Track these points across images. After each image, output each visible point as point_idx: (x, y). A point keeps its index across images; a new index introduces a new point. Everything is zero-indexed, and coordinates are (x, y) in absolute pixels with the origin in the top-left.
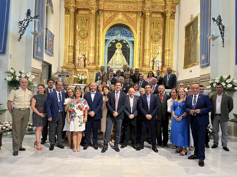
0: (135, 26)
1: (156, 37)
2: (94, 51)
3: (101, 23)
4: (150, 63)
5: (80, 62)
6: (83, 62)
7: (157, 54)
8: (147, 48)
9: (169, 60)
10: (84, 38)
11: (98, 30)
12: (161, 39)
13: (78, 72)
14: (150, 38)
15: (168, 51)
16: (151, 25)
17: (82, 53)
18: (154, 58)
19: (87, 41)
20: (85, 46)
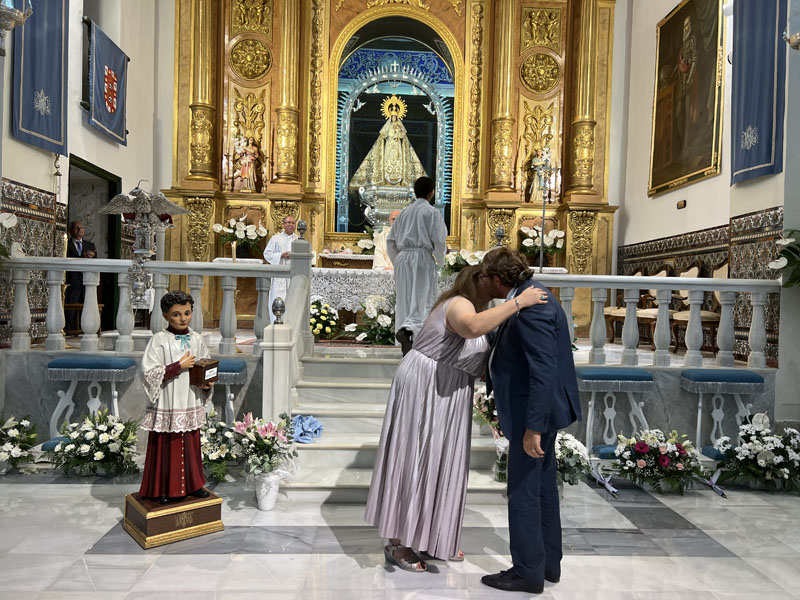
0: (457, 28)
1: (542, 72)
2: (294, 126)
3: (323, 16)
4: (515, 173)
5: (238, 173)
6: (250, 172)
7: (545, 140)
8: (507, 114)
9: (590, 161)
10: (254, 75)
11: (311, 41)
12: (562, 82)
13: (234, 212)
14: (515, 75)
15: (587, 127)
16: (520, 21)
17: (249, 133)
18: (532, 157)
19: (267, 87)
20: (260, 106)
